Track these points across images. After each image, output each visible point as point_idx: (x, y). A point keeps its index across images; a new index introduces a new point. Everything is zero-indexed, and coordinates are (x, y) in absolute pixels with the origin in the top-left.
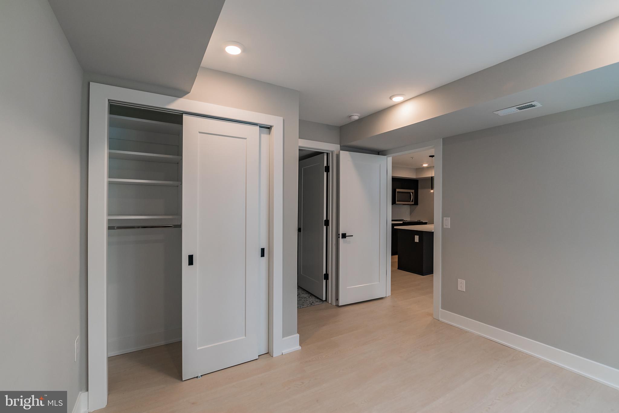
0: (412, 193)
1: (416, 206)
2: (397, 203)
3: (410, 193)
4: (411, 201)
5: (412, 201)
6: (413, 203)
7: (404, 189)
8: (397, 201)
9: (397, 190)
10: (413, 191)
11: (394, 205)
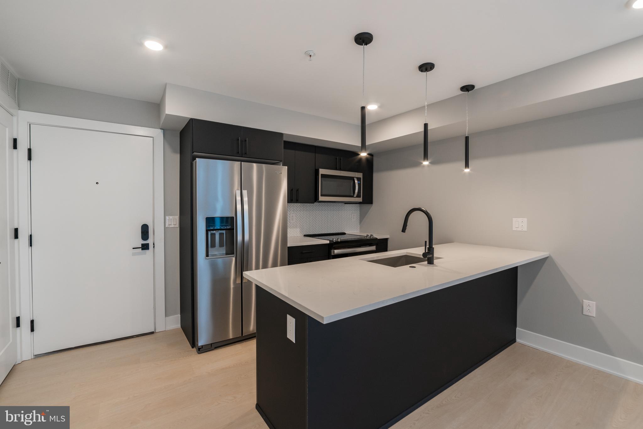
0: (359, 179)
1: (370, 205)
2: (320, 200)
3: (352, 179)
4: (355, 196)
5: (358, 196)
6: (360, 200)
7: (340, 169)
8: (322, 195)
9: (322, 171)
10: (360, 175)
11: (315, 203)
